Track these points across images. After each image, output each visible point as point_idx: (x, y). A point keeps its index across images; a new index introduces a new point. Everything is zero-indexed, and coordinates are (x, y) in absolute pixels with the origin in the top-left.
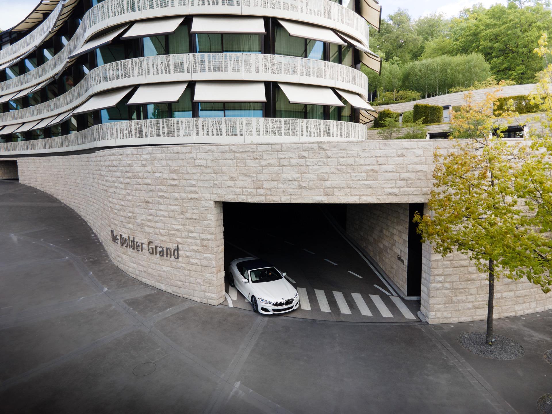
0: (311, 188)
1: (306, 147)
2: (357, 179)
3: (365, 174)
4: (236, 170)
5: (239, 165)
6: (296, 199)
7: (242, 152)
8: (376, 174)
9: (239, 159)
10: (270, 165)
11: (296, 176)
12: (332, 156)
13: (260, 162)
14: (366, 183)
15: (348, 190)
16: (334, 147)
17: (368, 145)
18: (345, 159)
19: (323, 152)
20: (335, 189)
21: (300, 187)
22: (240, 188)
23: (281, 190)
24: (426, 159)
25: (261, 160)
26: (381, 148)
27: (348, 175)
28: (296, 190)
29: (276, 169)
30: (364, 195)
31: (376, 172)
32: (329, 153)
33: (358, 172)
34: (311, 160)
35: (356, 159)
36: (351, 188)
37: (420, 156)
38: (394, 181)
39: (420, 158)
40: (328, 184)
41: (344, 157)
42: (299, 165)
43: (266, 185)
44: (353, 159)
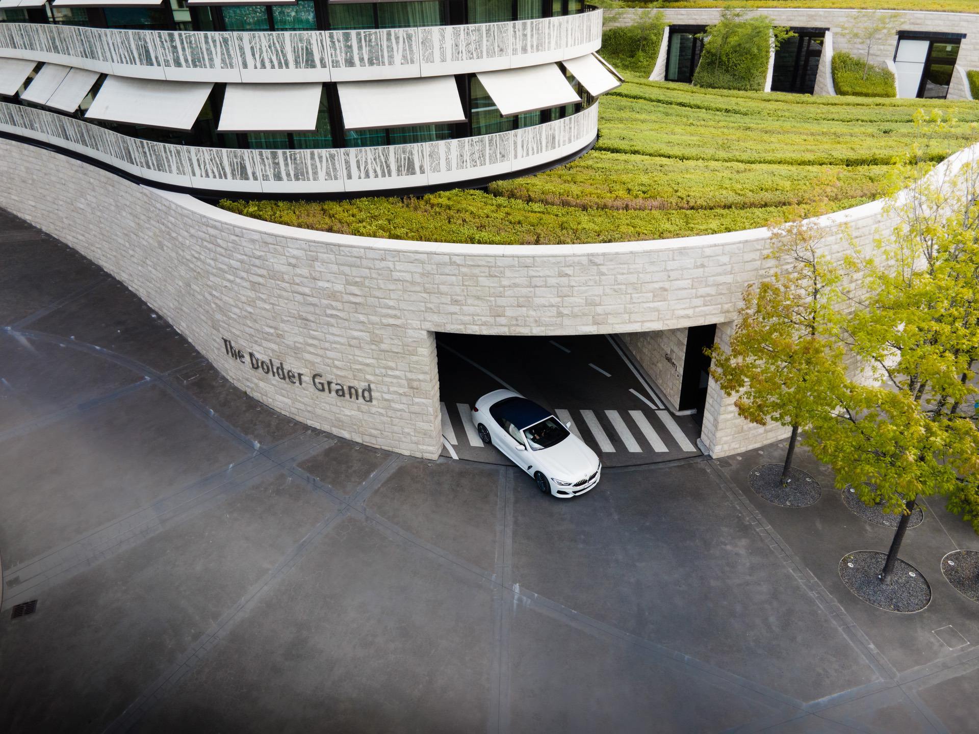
0: (575, 316)
1: (571, 262)
2: (640, 301)
3: (652, 294)
4: (463, 291)
5: (466, 283)
6: (554, 330)
7: (472, 265)
8: (666, 293)
9: (466, 276)
10: (516, 285)
11: (555, 300)
12: (607, 273)
13: (500, 282)
14: (652, 305)
15: (626, 316)
16: (611, 260)
17: (658, 256)
18: (625, 276)
19: (595, 267)
20: (609, 316)
21: (560, 315)
22: (469, 315)
23: (532, 320)
24: (732, 267)
25: (502, 279)
26: (675, 258)
27: (628, 296)
28: (555, 319)
29: (524, 291)
30: (648, 321)
31: (666, 290)
32: (604, 269)
33: (641, 292)
34: (577, 279)
35: (640, 275)
36: (631, 313)
37: (725, 264)
38: (688, 300)
39: (724, 267)
40: (599, 309)
41: (623, 274)
42: (559, 286)
43: (509, 312)
44: (636, 276)
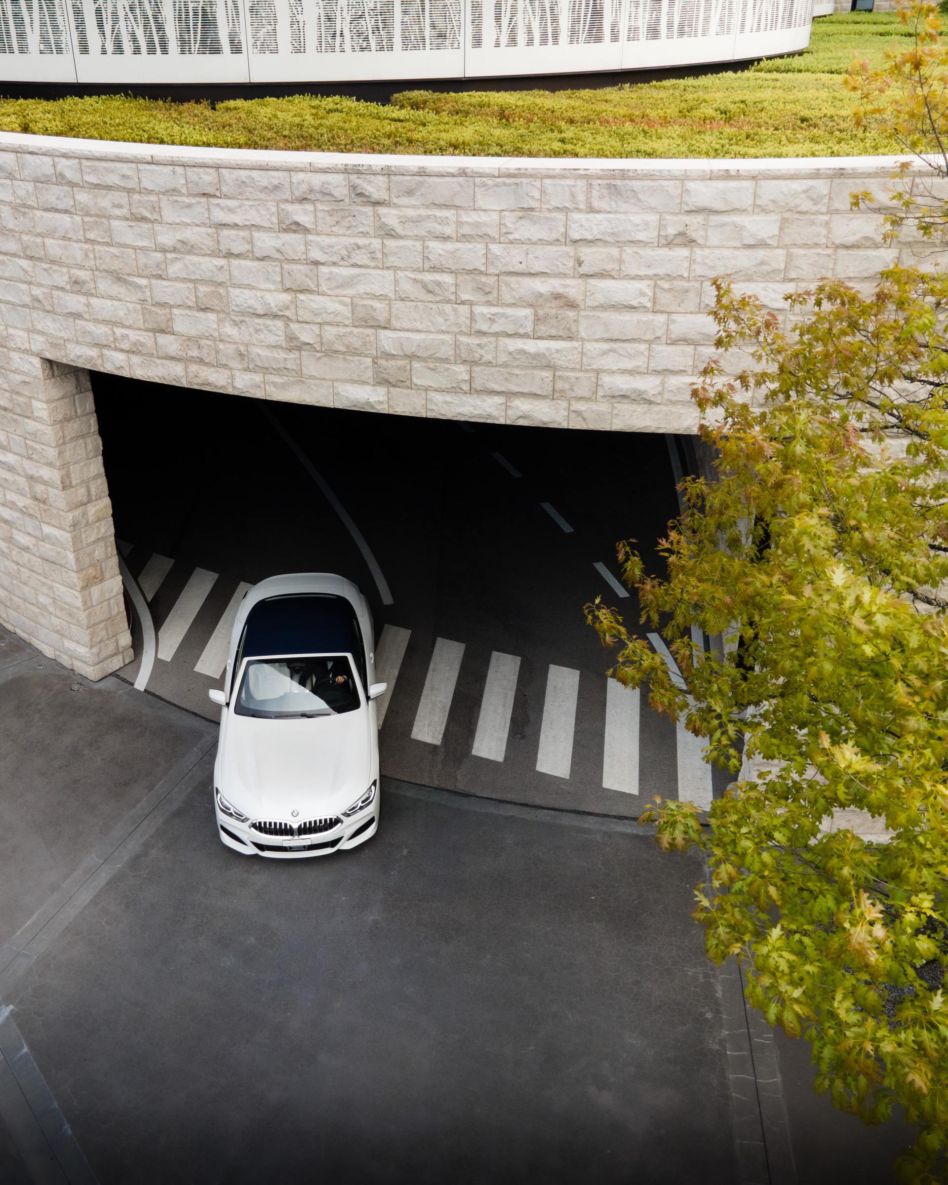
0: (331, 353)
1: (304, 187)
2: (496, 328)
3: (528, 312)
4: (87, 256)
5: (91, 235)
6: (284, 386)
7: (97, 186)
8: (571, 314)
9: (88, 214)
10: (186, 248)
11: (278, 299)
12: (400, 231)
13: (155, 234)
14: (531, 346)
15: (461, 372)
16: (410, 193)
17: (543, 191)
18: (449, 246)
19: (368, 210)
20: (416, 365)
21: (295, 345)
22: (105, 322)
23: (230, 349)
25: (158, 227)
26: (596, 204)
27: (464, 309)
28: (282, 355)
29: (208, 265)
30: (523, 395)
31: (572, 305)
32: (390, 217)
33: (499, 303)
34: (326, 240)
35: (495, 248)
36: (475, 363)
37: (762, 244)
38: (643, 347)
40: (387, 340)
41: (446, 238)
42: (282, 258)
43: (183, 323)
44: (480, 248)
